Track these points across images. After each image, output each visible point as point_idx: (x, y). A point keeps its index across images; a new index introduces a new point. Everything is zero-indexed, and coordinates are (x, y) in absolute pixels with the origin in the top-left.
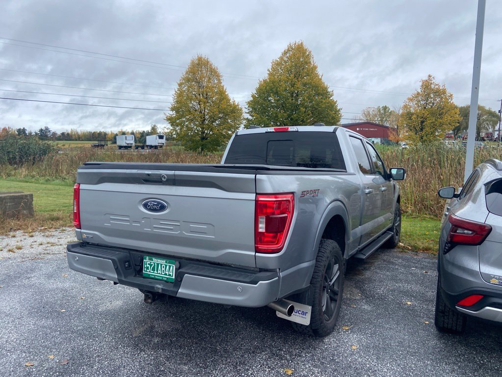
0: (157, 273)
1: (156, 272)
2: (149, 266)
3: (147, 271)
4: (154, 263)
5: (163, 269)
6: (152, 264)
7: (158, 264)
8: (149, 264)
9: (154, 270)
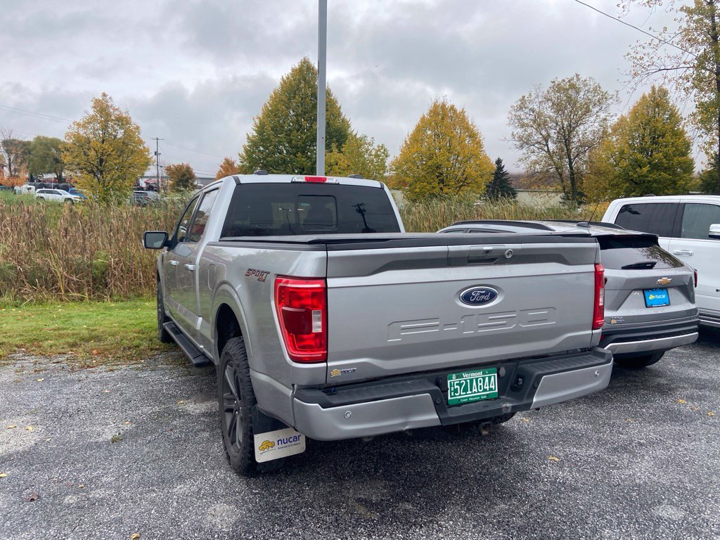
0: (472, 393)
1: (469, 392)
2: (458, 387)
3: (455, 396)
4: (466, 380)
5: (479, 384)
6: (463, 383)
7: (471, 381)
8: (457, 384)
9: (465, 390)
